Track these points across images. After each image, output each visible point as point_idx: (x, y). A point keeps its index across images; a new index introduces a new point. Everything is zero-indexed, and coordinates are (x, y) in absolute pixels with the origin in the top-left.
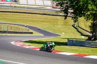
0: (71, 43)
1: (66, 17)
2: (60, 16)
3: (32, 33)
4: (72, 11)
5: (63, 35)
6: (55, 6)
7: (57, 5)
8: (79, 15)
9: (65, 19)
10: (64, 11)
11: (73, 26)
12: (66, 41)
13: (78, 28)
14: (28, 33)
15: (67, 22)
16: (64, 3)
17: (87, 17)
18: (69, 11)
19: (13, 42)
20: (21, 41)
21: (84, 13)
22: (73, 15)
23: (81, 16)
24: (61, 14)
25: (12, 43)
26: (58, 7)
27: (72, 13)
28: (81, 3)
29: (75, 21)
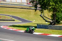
0: (39, 26)
1: (36, 10)
4: (40, 6)
5: (34, 21)
6: (29, 3)
8: (44, 9)
9: (35, 11)
10: (34, 6)
11: (40, 16)
12: (36, 25)
13: (43, 17)
16: (34, 1)
17: (49, 10)
18: (38, 6)
20: (7, 26)
22: (40, 9)
23: (46, 10)
24: (33, 8)
25: (1, 27)
26: (31, 4)
27: (40, 7)
28: (45, 1)
29: (42, 13)
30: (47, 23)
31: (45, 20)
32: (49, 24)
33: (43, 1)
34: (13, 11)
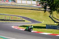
0: (48, 27)
1: (45, 11)
2: (42, 10)
3: (24, 21)
5: (43, 22)
6: (38, 4)
7: (40, 4)
8: (53, 10)
9: (45, 12)
10: (44, 7)
11: (49, 17)
12: (45, 26)
14: (22, 21)
15: (46, 14)
16: (44, 3)
18: (47, 7)
19: (13, 26)
20: (18, 26)
21: (56, 9)
22: (49, 10)
23: (55, 11)
24: (42, 9)
26: (40, 5)
27: (49, 8)
29: (51, 14)
30: (55, 23)
31: (54, 20)
32: (58, 25)
33: (52, 3)
34: (24, 12)
